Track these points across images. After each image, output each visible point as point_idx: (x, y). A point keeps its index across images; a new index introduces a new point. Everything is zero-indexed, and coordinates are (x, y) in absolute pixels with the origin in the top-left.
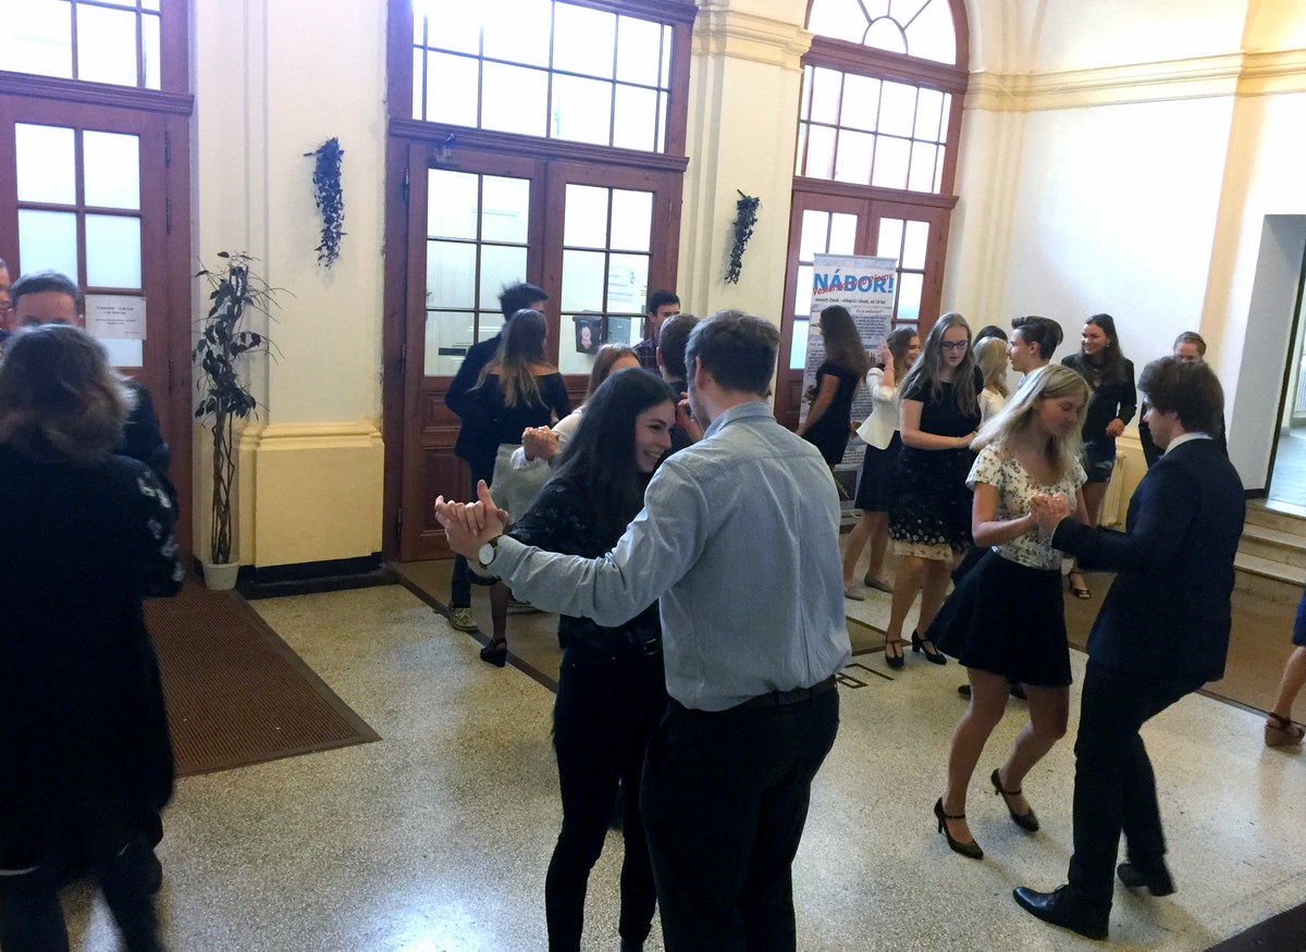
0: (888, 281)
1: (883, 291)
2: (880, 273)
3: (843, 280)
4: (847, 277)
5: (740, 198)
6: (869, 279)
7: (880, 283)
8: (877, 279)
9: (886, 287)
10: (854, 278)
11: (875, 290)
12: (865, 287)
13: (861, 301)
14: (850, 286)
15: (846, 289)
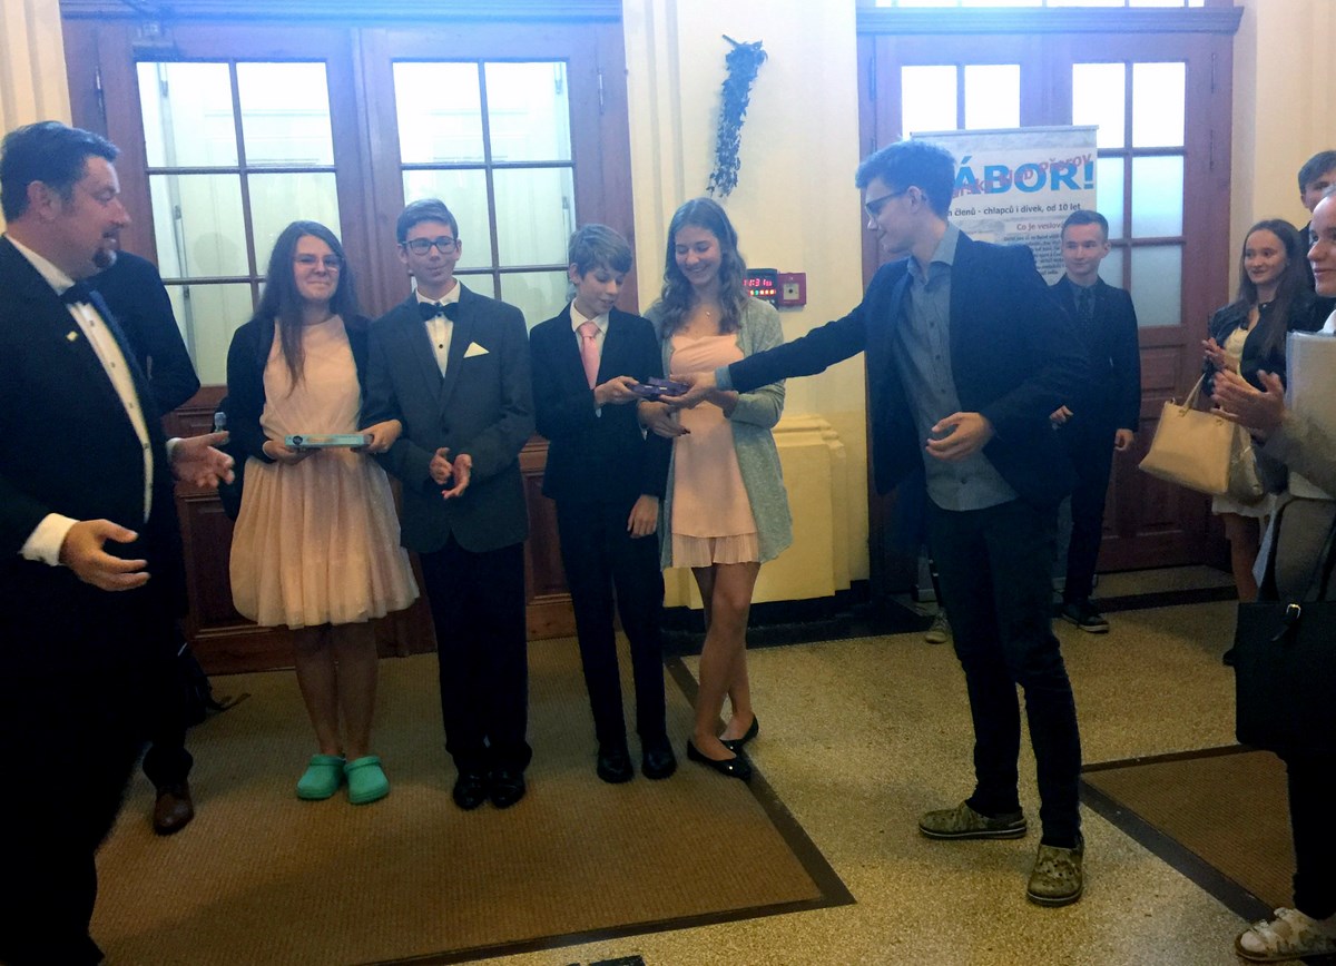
0: (1081, 170)
1: (1073, 186)
2: (1061, 155)
3: (979, 175)
4: (989, 170)
5: (729, 48)
6: (1039, 168)
7: (1064, 172)
8: (1056, 167)
9: (1079, 178)
10: (1003, 169)
11: (1055, 187)
12: (1031, 181)
13: (1024, 209)
14: (997, 185)
15: (989, 189)
